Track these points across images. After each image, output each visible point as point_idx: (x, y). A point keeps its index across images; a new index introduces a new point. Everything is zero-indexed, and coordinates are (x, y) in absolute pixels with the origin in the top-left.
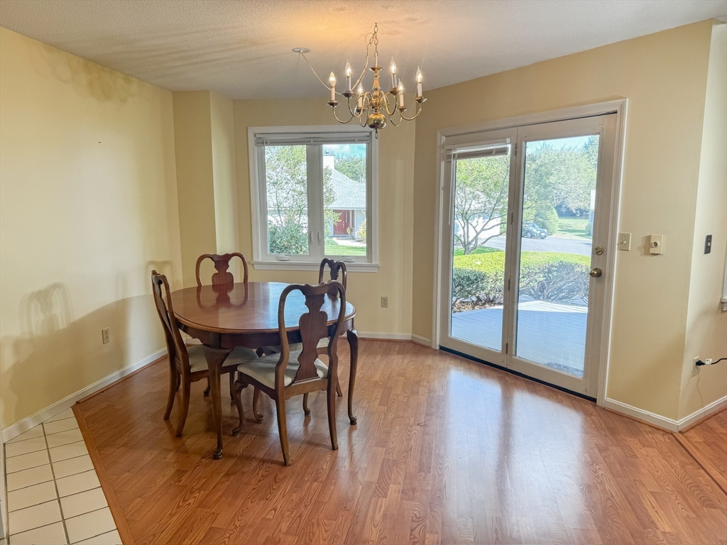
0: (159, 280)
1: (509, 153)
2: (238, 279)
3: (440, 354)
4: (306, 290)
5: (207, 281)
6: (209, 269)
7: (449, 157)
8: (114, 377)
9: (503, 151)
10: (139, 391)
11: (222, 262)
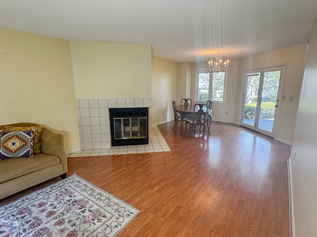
0: (174, 102)
1: (259, 75)
2: (189, 104)
3: (240, 127)
4: (199, 105)
5: (183, 104)
6: (184, 101)
7: (245, 76)
8: (164, 122)
9: (258, 75)
10: (168, 125)
11: (186, 100)
